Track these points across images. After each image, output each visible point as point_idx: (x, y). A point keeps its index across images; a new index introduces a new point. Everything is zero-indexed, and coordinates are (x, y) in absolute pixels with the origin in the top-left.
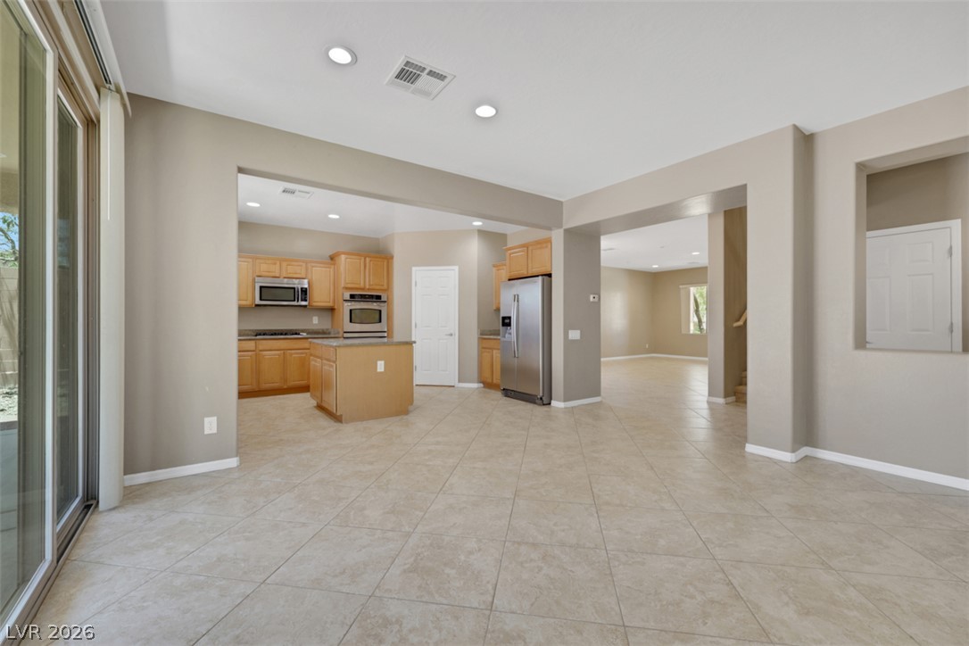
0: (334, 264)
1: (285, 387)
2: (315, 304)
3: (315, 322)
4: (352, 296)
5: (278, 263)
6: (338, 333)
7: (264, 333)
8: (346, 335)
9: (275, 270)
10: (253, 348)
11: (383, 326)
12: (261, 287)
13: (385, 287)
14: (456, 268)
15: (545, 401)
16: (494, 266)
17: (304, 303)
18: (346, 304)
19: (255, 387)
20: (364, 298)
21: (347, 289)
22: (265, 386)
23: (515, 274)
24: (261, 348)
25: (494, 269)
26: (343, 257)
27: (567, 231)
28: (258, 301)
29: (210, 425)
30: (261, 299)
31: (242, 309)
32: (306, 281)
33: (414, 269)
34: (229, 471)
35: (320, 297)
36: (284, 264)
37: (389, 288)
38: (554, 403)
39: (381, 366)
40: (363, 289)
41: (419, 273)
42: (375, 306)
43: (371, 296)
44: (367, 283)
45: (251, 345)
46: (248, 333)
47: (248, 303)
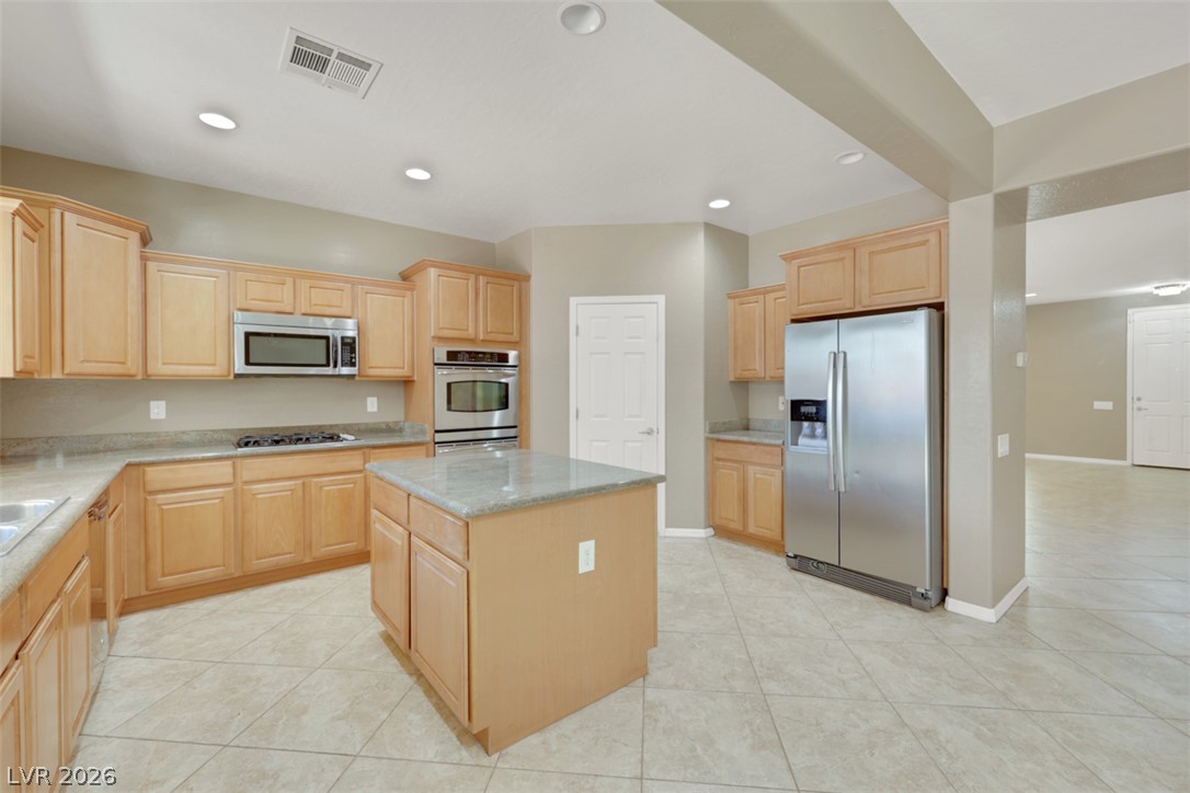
0: (412, 290)
1: (307, 560)
2: (372, 372)
3: (372, 407)
4: (452, 355)
5: (289, 281)
6: (423, 432)
7: (255, 441)
8: (440, 437)
9: (284, 296)
10: (229, 479)
11: (511, 416)
12: (248, 335)
13: (515, 337)
15: (934, 600)
16: (730, 296)
17: (346, 370)
18: (439, 372)
20: (475, 359)
21: (440, 339)
22: (257, 565)
23: (808, 310)
24: (246, 476)
25: (731, 302)
26: (433, 272)
28: (239, 366)
30: (248, 363)
32: (350, 323)
35: (381, 357)
36: (304, 284)
37: (522, 340)
38: (959, 607)
39: (587, 556)
40: (472, 341)
43: (489, 355)
44: (478, 330)
45: (223, 471)
46: (207, 440)
47: (217, 370)
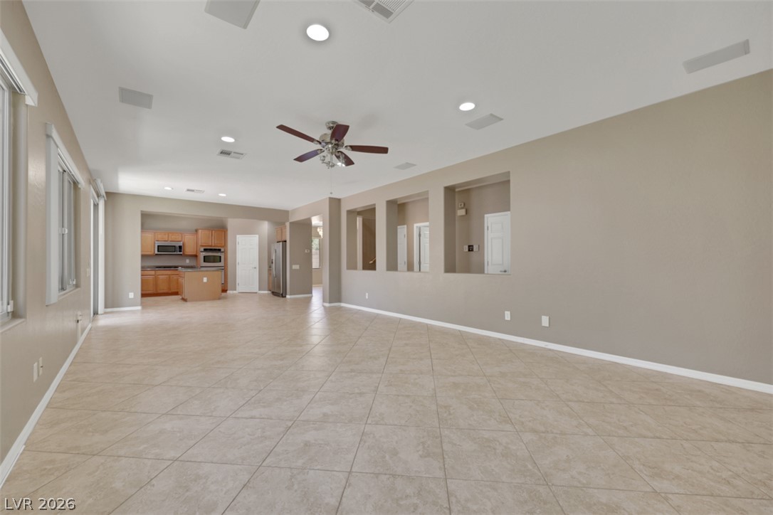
0: (196, 234)
2: (187, 254)
3: (187, 262)
4: (205, 250)
5: (167, 234)
7: (160, 267)
8: (202, 268)
9: (166, 238)
11: (222, 264)
12: (158, 246)
13: (223, 244)
14: (257, 236)
15: (283, 296)
17: (178, 253)
18: (202, 253)
19: (155, 292)
20: (211, 250)
21: (202, 246)
22: (160, 292)
24: (158, 274)
26: (202, 230)
27: (291, 223)
28: (156, 252)
29: (131, 295)
30: (158, 251)
31: (144, 256)
32: (182, 242)
33: (238, 236)
34: (138, 310)
35: (189, 250)
36: (170, 234)
37: (225, 245)
38: (288, 296)
39: (205, 280)
40: (211, 246)
41: (240, 238)
42: (219, 254)
43: (215, 250)
44: (213, 243)
45: (153, 273)
46: (149, 267)
47: (152, 253)
